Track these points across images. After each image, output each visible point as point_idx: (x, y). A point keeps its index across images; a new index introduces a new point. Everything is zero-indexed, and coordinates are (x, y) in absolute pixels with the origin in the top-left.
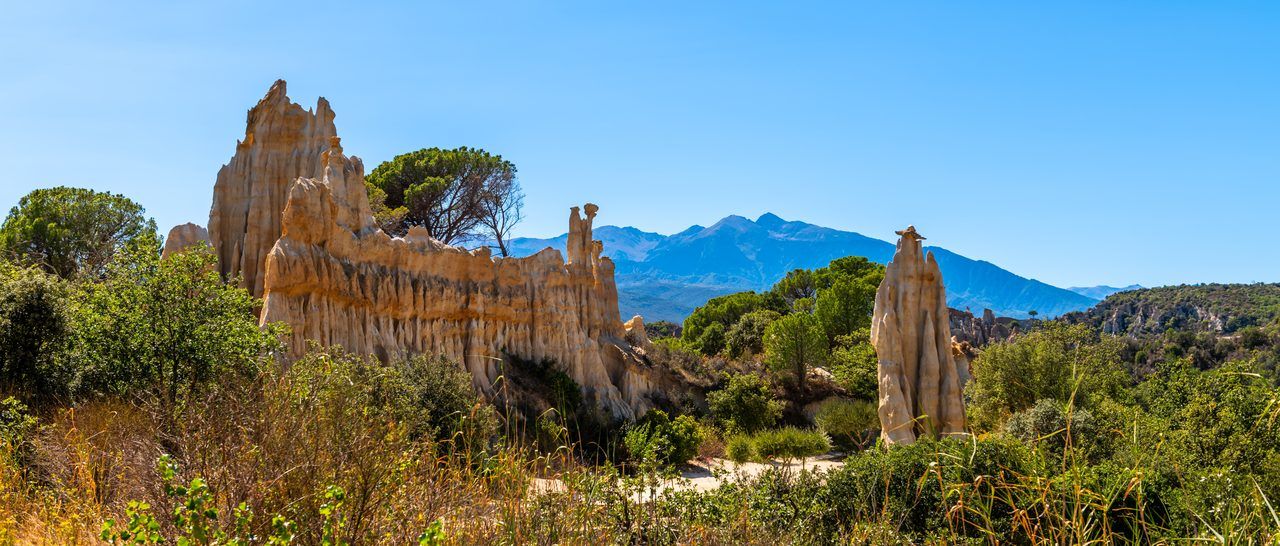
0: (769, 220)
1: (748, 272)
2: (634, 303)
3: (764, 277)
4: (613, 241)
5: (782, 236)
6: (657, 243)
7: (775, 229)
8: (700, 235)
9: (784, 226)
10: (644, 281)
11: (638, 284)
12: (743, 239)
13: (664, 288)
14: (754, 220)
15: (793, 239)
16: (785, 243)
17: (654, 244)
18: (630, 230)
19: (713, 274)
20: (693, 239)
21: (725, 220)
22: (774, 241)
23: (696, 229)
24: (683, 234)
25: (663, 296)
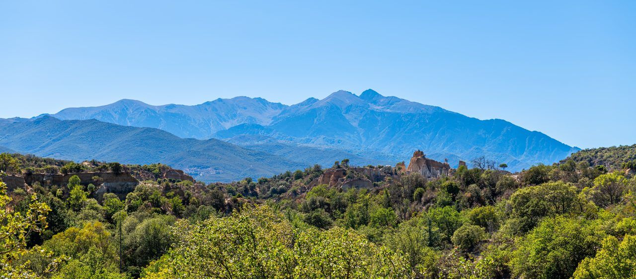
0: (370, 95)
1: (352, 136)
2: (251, 158)
3: (364, 140)
4: (245, 108)
5: (379, 108)
6: (281, 111)
7: (375, 103)
8: (315, 106)
9: (382, 101)
10: (265, 141)
11: (260, 143)
12: (349, 109)
13: (279, 147)
14: (359, 94)
15: (388, 110)
16: (381, 114)
17: (279, 111)
18: (260, 100)
19: (322, 137)
20: (310, 108)
21: (334, 94)
22: (372, 111)
23: (312, 100)
24: (302, 104)
25: (277, 153)
